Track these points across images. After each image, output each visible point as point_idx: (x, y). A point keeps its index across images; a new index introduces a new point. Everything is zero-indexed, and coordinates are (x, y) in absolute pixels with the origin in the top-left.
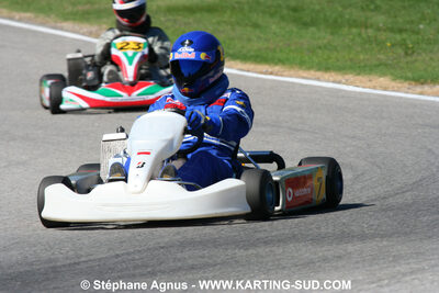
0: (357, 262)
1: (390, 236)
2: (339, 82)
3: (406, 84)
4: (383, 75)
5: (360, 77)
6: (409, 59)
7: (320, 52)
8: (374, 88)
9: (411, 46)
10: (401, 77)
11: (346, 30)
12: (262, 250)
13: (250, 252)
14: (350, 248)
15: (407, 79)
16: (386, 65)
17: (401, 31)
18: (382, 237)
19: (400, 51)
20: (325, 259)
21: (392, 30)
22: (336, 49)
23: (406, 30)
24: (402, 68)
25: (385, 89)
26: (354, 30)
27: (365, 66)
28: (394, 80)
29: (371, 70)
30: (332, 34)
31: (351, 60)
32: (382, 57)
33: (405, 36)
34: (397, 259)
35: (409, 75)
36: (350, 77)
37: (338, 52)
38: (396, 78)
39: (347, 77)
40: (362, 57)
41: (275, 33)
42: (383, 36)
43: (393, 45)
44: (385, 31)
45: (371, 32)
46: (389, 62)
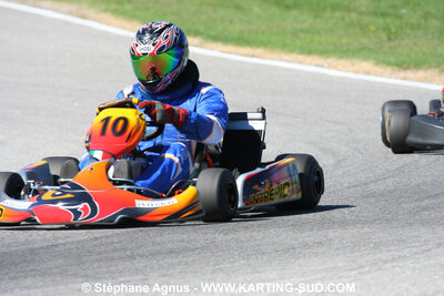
0: (338, 249)
2: (322, 66)
3: (389, 70)
5: (343, 62)
6: (392, 44)
7: (302, 35)
8: (357, 72)
10: (384, 62)
14: (331, 234)
16: (369, 49)
20: (306, 246)
27: (348, 50)
28: (377, 64)
34: (377, 246)
35: (392, 59)
36: (332, 61)
40: (344, 40)
42: (366, 20)
46: (372, 46)
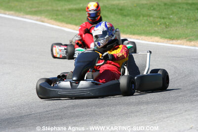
1: (159, 103)
4: (157, 36)
9: (167, 24)
11: (141, 18)
13: (101, 109)
15: (166, 38)
17: (164, 18)
18: (155, 103)
19: (164, 26)
21: (160, 18)
22: (137, 26)
23: (166, 18)
24: (164, 34)
25: (158, 42)
26: (145, 18)
29: (152, 34)
30: (136, 19)
31: (144, 30)
32: (156, 29)
33: (165, 20)
37: (138, 27)
38: (162, 37)
39: (142, 37)
41: (113, 19)
43: (160, 24)
44: (157, 18)
45: (151, 19)
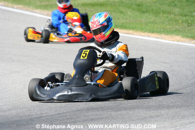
0: (166, 118)
2: (158, 38)
3: (188, 39)
5: (167, 36)
6: (189, 28)
7: (150, 24)
8: (174, 41)
10: (186, 36)
12: (123, 112)
14: (163, 112)
16: (179, 31)
20: (152, 117)
27: (170, 31)
28: (183, 37)
34: (183, 117)
35: (189, 35)
36: (163, 36)
40: (168, 27)
42: (178, 18)
46: (181, 29)
